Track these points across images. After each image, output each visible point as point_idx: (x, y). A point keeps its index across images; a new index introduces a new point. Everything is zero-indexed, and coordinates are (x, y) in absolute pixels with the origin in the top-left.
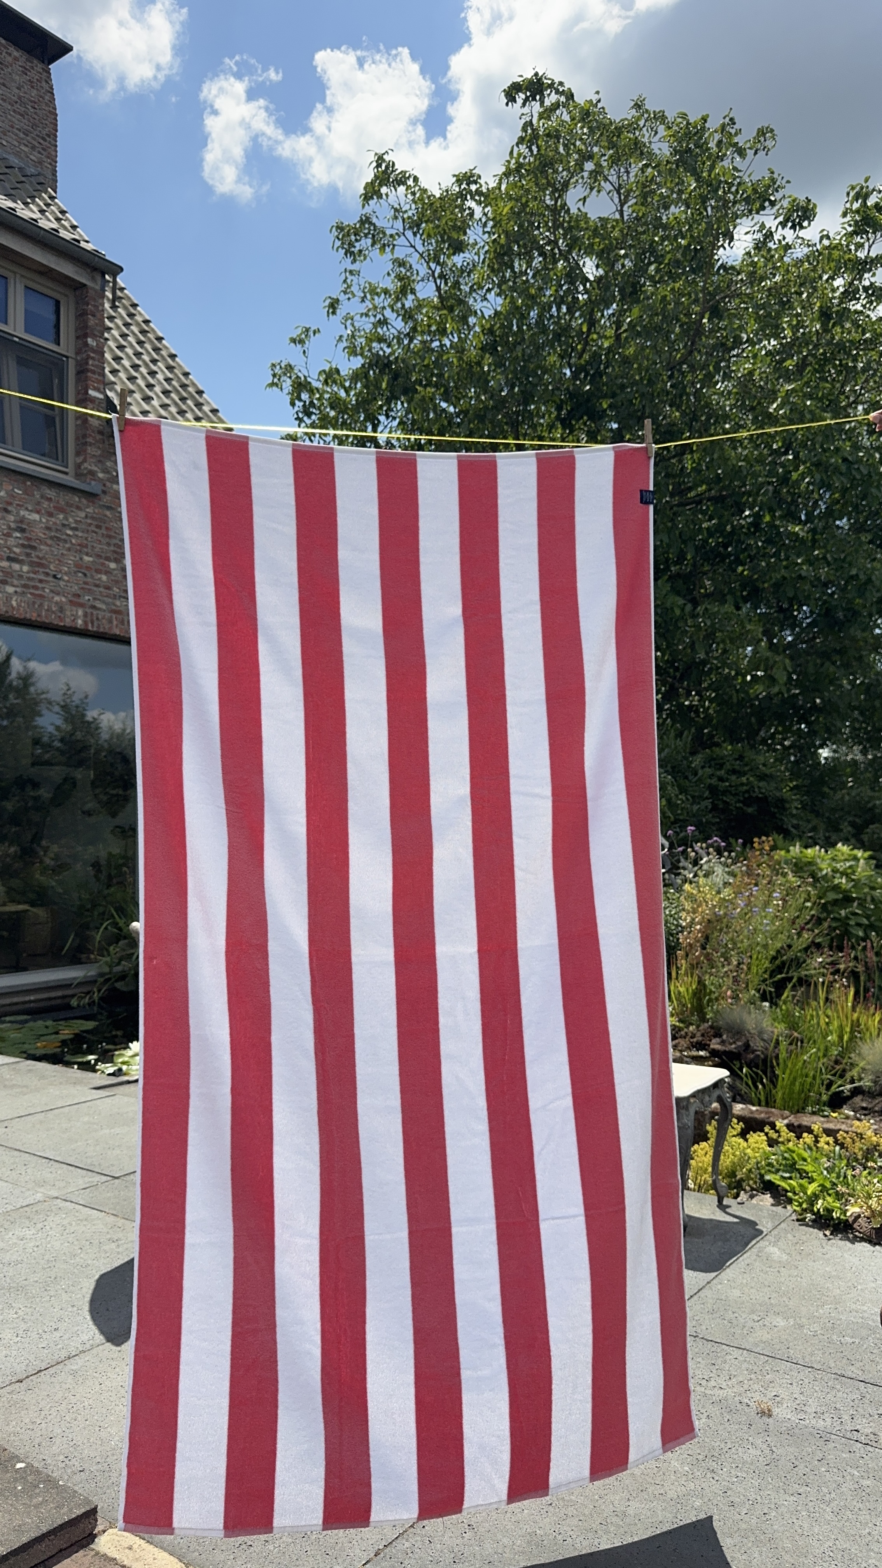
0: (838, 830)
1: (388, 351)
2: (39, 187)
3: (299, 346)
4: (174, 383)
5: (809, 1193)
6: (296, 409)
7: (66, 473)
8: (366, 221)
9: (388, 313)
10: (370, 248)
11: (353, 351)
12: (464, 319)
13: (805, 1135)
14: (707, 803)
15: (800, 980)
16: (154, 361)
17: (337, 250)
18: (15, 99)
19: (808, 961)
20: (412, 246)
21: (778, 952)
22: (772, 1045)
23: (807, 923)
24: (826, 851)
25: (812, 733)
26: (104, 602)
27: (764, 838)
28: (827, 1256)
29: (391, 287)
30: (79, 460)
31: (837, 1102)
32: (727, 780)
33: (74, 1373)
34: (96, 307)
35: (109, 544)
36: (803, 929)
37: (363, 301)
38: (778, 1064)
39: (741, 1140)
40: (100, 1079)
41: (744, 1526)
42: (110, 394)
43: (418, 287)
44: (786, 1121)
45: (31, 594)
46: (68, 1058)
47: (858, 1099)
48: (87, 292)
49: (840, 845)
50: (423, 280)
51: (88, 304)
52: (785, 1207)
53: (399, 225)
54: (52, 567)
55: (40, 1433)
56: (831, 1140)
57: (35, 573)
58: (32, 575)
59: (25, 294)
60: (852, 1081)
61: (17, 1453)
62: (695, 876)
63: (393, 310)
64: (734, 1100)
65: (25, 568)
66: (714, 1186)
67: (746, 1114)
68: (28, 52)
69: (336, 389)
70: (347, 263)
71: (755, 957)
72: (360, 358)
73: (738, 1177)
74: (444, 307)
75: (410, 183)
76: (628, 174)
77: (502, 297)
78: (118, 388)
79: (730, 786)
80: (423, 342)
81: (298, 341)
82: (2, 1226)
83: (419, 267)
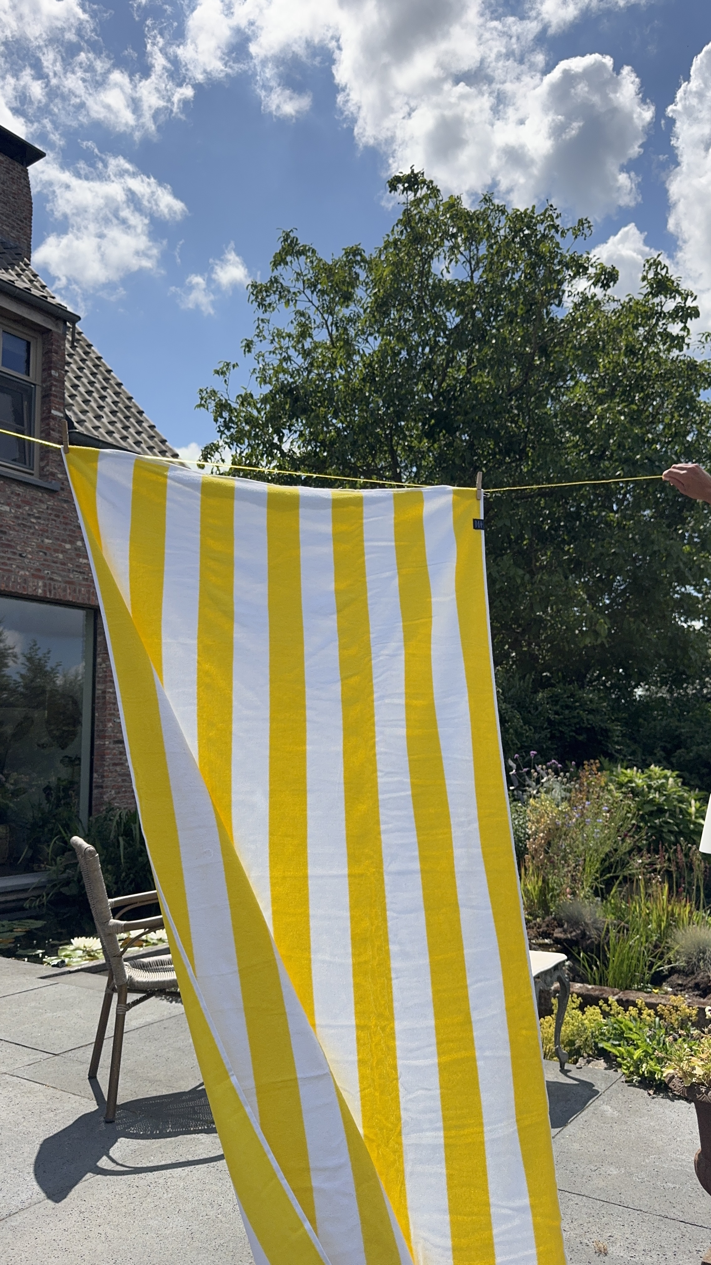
0: (652, 754)
1: (291, 380)
2: (17, 257)
3: (222, 376)
4: (120, 405)
5: (635, 1057)
6: (219, 424)
7: (32, 474)
8: (274, 281)
9: (291, 352)
10: (277, 302)
11: (264, 380)
12: (349, 357)
13: (631, 1008)
14: (547, 733)
15: (625, 878)
16: (104, 388)
17: (252, 303)
18: (1, 191)
19: (632, 862)
20: (310, 301)
21: (607, 855)
22: (604, 933)
23: (629, 831)
24: (643, 772)
25: (628, 676)
26: (61, 576)
27: (592, 761)
28: (651, 1113)
29: (294, 332)
30: (43, 464)
31: (658, 980)
32: (562, 714)
33: (14, 1229)
34: (59, 347)
35: (65, 530)
36: (626, 835)
37: (272, 343)
38: (609, 949)
39: (580, 1013)
40: (46, 970)
42: (68, 413)
43: (314, 332)
44: (616, 997)
45: (1, 569)
46: (20, 952)
47: (675, 977)
48: (52, 335)
49: (652, 766)
50: (318, 327)
51: (52, 344)
52: (616, 1071)
53: (300, 285)
54: (18, 548)
56: (652, 1012)
57: (5, 552)
58: (2, 554)
59: (3, 336)
60: (670, 962)
62: (537, 793)
63: (296, 350)
64: (574, 980)
66: (557, 1053)
67: (583, 991)
68: (12, 158)
69: (250, 409)
70: (260, 314)
71: (588, 859)
72: (268, 385)
73: (577, 1045)
74: (334, 347)
75: (309, 254)
76: (478, 250)
77: (379, 339)
78: (75, 408)
79: (565, 719)
80: (318, 375)
81: (220, 372)
83: (315, 317)
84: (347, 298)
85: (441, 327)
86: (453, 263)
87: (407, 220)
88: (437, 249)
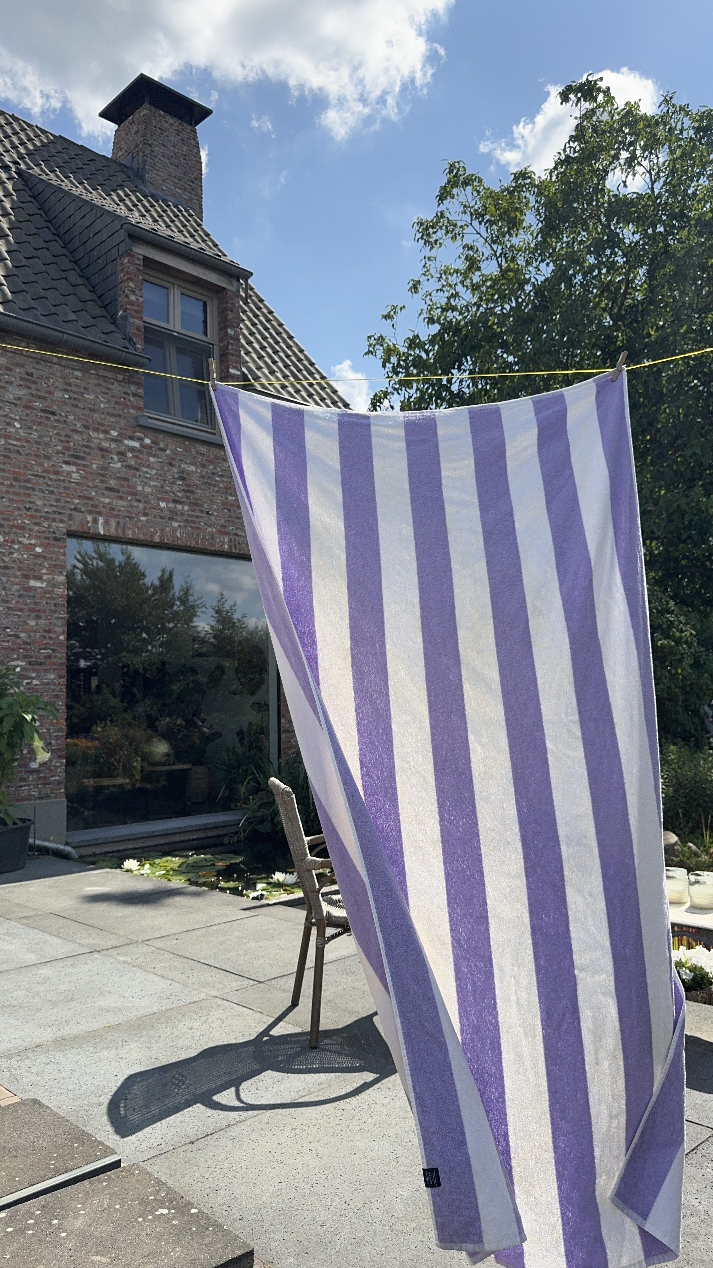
1: (459, 318)
3: (389, 321)
6: (387, 369)
7: (214, 434)
8: (441, 216)
9: (459, 288)
10: (444, 237)
11: (431, 320)
16: (277, 343)
17: (418, 241)
18: (172, 154)
20: (478, 233)
29: (462, 267)
34: (233, 304)
37: (439, 280)
40: (247, 902)
42: (244, 369)
43: (483, 265)
45: (190, 527)
46: (222, 884)
48: (227, 294)
50: (487, 259)
51: (227, 303)
53: (467, 218)
54: (205, 506)
55: (208, 1186)
57: (193, 511)
58: (191, 513)
59: (181, 298)
61: (191, 1200)
63: (464, 286)
65: (186, 508)
68: (181, 119)
69: (418, 352)
70: (427, 252)
72: (437, 325)
74: (504, 279)
75: (476, 183)
76: (658, 158)
77: (552, 266)
78: (251, 365)
80: (488, 308)
81: (388, 317)
82: (175, 1018)
83: (484, 250)
84: (516, 226)
85: (619, 245)
86: (631, 175)
87: (579, 135)
88: (612, 162)
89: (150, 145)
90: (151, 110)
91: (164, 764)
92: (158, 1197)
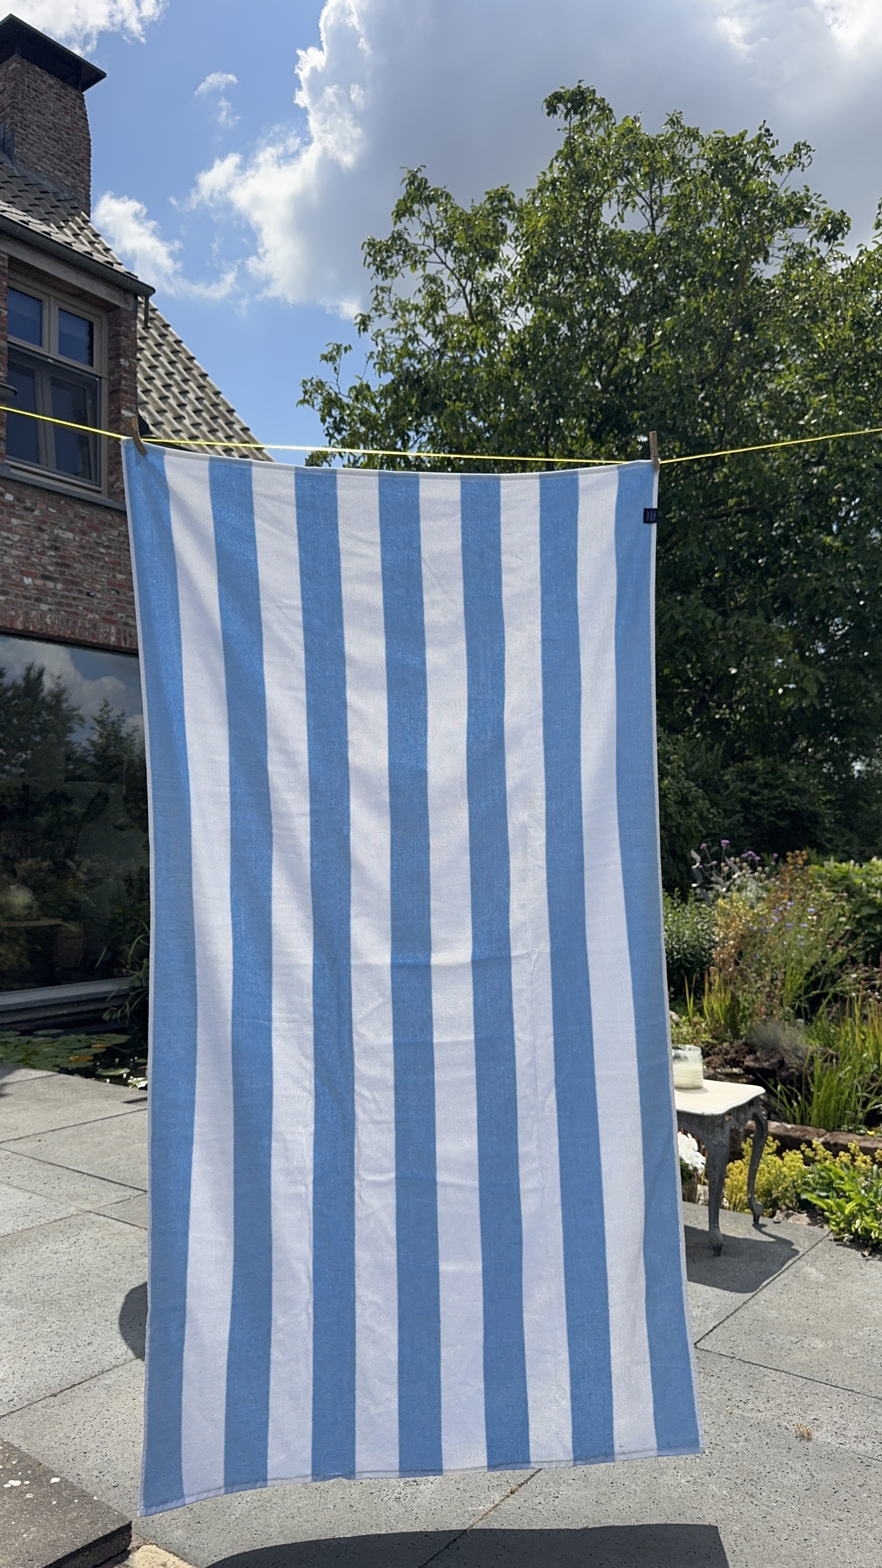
0: (872, 844)
1: (418, 366)
2: (73, 211)
3: (330, 363)
4: (205, 402)
5: (847, 1212)
6: (327, 425)
7: (99, 492)
8: (397, 237)
9: (419, 329)
10: (401, 265)
11: (383, 367)
12: (494, 336)
13: (842, 1153)
14: (738, 817)
15: (835, 996)
16: (185, 381)
17: (369, 267)
18: (50, 125)
19: (844, 977)
20: (443, 262)
21: (813, 967)
22: (807, 1062)
23: (841, 939)
24: (861, 866)
25: (845, 746)
27: (797, 852)
28: (865, 1277)
29: (420, 300)
30: (112, 479)
31: (873, 1120)
32: (759, 794)
33: (108, 1388)
34: (129, 328)
36: (837, 944)
37: (394, 318)
38: (813, 1082)
39: (777, 1159)
40: (132, 1093)
41: (784, 1552)
42: (142, 414)
43: (449, 303)
44: (822, 1140)
45: (65, 611)
46: (100, 1071)
48: (119, 313)
49: (874, 859)
50: (453, 296)
51: (120, 325)
52: (822, 1227)
53: (430, 242)
54: (85, 585)
55: (73, 1447)
56: (868, 1158)
57: (69, 591)
58: (66, 593)
59: (59, 316)
61: (51, 1467)
62: (728, 891)
63: (424, 326)
64: (769, 1118)
65: (59, 586)
66: (750, 1205)
67: (781, 1132)
68: (62, 79)
69: (366, 405)
70: (379, 281)
71: (789, 973)
72: (390, 374)
73: (774, 1196)
74: (474, 323)
75: (443, 200)
76: (661, 189)
77: (532, 311)
78: (150, 407)
79: (763, 800)
80: (454, 358)
81: (329, 358)
82: (36, 1239)
83: (450, 283)
84: (491, 258)
85: (610, 292)
86: (629, 208)
87: (569, 153)
88: (609, 189)
89: (21, 111)
90: (23, 65)
91: (26, 919)
92: (8, 1466)
